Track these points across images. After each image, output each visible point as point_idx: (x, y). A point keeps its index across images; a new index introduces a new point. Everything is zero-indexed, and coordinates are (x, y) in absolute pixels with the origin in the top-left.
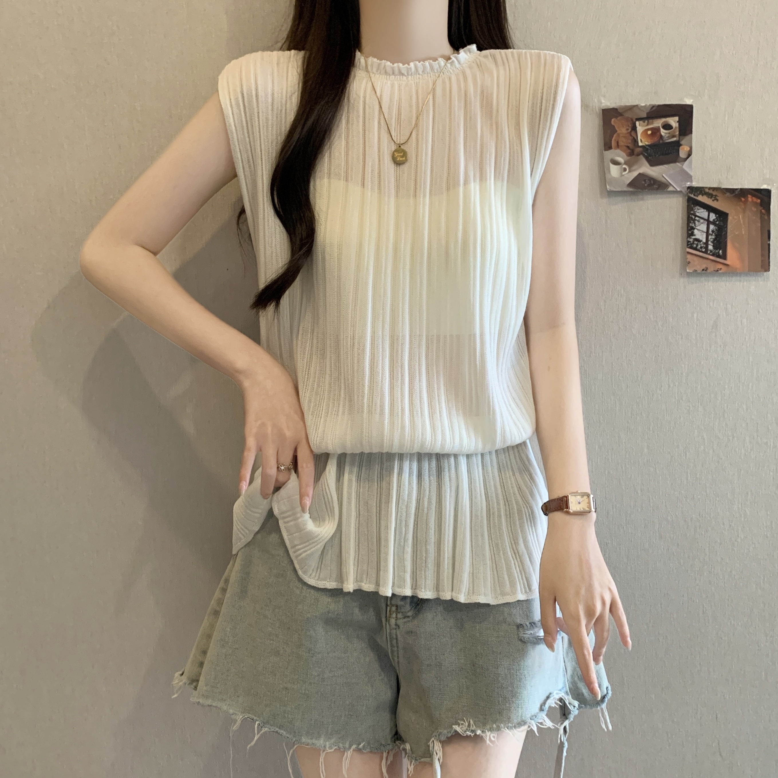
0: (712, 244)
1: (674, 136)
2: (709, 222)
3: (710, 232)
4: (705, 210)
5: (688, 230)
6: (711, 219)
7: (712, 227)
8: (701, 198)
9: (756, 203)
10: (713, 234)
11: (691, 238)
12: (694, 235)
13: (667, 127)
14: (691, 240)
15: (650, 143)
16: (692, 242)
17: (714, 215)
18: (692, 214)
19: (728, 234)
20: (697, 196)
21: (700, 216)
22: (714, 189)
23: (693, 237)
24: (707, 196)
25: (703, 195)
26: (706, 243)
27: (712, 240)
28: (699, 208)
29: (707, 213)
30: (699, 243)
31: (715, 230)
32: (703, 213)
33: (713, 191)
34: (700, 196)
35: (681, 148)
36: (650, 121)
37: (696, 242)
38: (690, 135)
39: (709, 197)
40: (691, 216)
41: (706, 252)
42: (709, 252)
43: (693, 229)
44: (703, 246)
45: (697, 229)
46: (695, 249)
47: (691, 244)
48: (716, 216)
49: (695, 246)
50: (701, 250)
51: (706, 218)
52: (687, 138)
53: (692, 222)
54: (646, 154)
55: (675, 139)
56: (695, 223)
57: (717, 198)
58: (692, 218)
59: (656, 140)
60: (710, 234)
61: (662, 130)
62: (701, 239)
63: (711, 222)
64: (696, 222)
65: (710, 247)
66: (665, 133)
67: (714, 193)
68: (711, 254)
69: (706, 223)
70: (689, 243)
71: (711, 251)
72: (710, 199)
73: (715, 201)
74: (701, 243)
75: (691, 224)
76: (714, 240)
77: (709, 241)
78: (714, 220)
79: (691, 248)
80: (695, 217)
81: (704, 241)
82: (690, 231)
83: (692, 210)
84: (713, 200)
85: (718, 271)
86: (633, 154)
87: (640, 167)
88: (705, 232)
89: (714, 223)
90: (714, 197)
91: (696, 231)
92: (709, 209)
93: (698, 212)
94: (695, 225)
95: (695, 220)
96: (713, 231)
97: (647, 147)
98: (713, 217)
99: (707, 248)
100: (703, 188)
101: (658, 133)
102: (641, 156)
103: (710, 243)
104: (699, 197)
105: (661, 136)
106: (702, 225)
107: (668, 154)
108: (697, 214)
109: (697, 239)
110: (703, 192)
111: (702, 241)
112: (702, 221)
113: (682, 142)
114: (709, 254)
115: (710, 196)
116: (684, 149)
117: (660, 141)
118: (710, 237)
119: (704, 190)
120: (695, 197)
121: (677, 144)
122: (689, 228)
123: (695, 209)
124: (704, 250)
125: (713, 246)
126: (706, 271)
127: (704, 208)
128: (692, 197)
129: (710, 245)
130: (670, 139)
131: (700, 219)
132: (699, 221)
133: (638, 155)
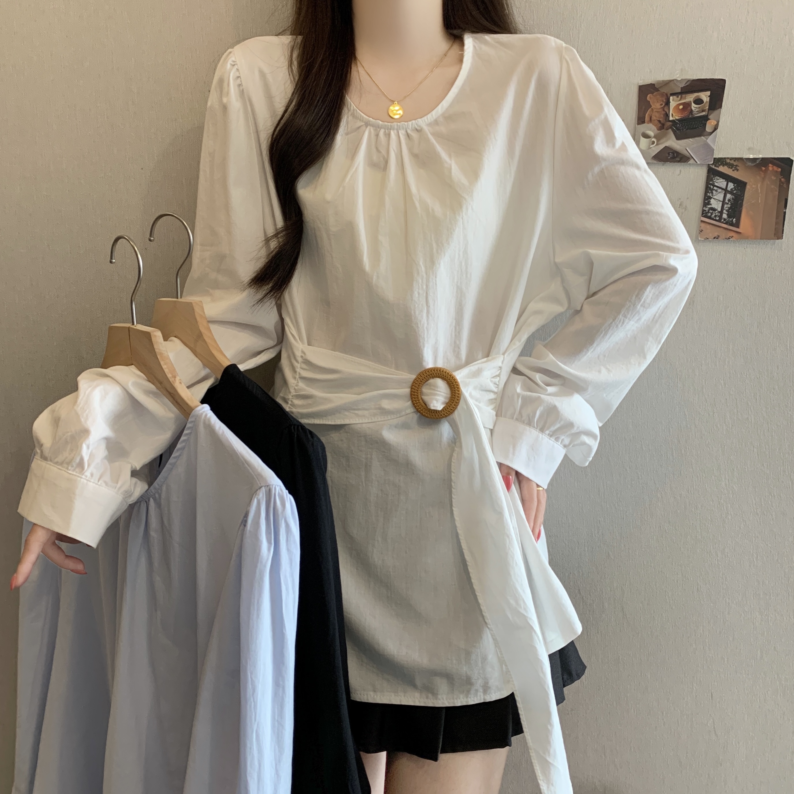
0: (727, 213)
1: (703, 111)
2: (726, 191)
3: (727, 201)
4: (724, 180)
5: (705, 199)
6: (729, 189)
7: (729, 196)
8: (722, 169)
9: (777, 171)
10: (729, 203)
11: (707, 207)
12: (711, 204)
13: (699, 101)
14: (707, 209)
15: (680, 117)
16: (707, 211)
17: (732, 184)
18: (711, 184)
19: (744, 203)
20: (718, 167)
21: (718, 185)
22: (736, 159)
23: (709, 206)
24: (727, 166)
25: (723, 166)
26: (721, 212)
27: (727, 209)
28: (718, 178)
29: (726, 183)
30: (714, 212)
31: (731, 199)
32: (721, 183)
33: (734, 161)
34: (721, 166)
35: (709, 121)
36: (683, 96)
37: (711, 211)
38: (719, 109)
39: (729, 168)
40: (709, 186)
41: (719, 221)
42: (722, 220)
43: (710, 198)
44: (718, 215)
45: (714, 198)
46: (710, 218)
47: (706, 213)
48: (734, 186)
49: (709, 214)
50: (715, 218)
51: (724, 187)
52: (716, 112)
53: (710, 191)
54: (675, 128)
55: (704, 113)
56: (712, 193)
57: (738, 168)
58: (710, 188)
59: (686, 115)
60: (726, 203)
61: (693, 104)
62: (716, 208)
63: (728, 191)
64: (714, 192)
65: (725, 216)
66: (695, 108)
67: (735, 164)
68: (724, 222)
69: (724, 192)
70: (705, 212)
71: (725, 220)
72: (730, 169)
73: (735, 171)
74: (716, 211)
75: (708, 194)
76: (730, 208)
77: (724, 209)
78: (731, 189)
79: (706, 217)
80: (713, 187)
81: (719, 210)
82: (707, 200)
83: (712, 180)
84: (733, 170)
85: (729, 238)
86: (663, 128)
87: (666, 141)
88: (721, 201)
89: (731, 192)
90: (735, 167)
91: (712, 201)
92: (728, 178)
93: (716, 182)
94: (712, 195)
95: (713, 189)
96: (729, 200)
97: (677, 121)
98: (731, 186)
99: (721, 217)
100: (725, 158)
101: (689, 108)
102: (670, 130)
103: (724, 211)
104: (719, 167)
105: (692, 110)
106: (719, 194)
107: (695, 128)
108: (716, 184)
109: (712, 208)
110: (724, 163)
111: (717, 210)
112: (720, 190)
113: (710, 117)
114: (723, 223)
115: (731, 166)
116: (711, 122)
117: (689, 116)
118: (725, 206)
119: (726, 162)
120: (716, 168)
121: (706, 118)
122: (706, 198)
123: (714, 179)
124: (718, 218)
125: (727, 215)
126: (717, 238)
127: (723, 178)
128: (713, 168)
129: (724, 213)
130: (699, 113)
131: (718, 189)
132: (716, 191)
133: (667, 129)
